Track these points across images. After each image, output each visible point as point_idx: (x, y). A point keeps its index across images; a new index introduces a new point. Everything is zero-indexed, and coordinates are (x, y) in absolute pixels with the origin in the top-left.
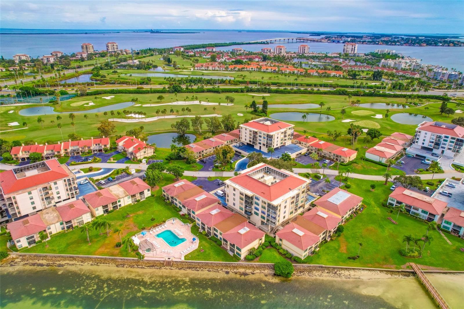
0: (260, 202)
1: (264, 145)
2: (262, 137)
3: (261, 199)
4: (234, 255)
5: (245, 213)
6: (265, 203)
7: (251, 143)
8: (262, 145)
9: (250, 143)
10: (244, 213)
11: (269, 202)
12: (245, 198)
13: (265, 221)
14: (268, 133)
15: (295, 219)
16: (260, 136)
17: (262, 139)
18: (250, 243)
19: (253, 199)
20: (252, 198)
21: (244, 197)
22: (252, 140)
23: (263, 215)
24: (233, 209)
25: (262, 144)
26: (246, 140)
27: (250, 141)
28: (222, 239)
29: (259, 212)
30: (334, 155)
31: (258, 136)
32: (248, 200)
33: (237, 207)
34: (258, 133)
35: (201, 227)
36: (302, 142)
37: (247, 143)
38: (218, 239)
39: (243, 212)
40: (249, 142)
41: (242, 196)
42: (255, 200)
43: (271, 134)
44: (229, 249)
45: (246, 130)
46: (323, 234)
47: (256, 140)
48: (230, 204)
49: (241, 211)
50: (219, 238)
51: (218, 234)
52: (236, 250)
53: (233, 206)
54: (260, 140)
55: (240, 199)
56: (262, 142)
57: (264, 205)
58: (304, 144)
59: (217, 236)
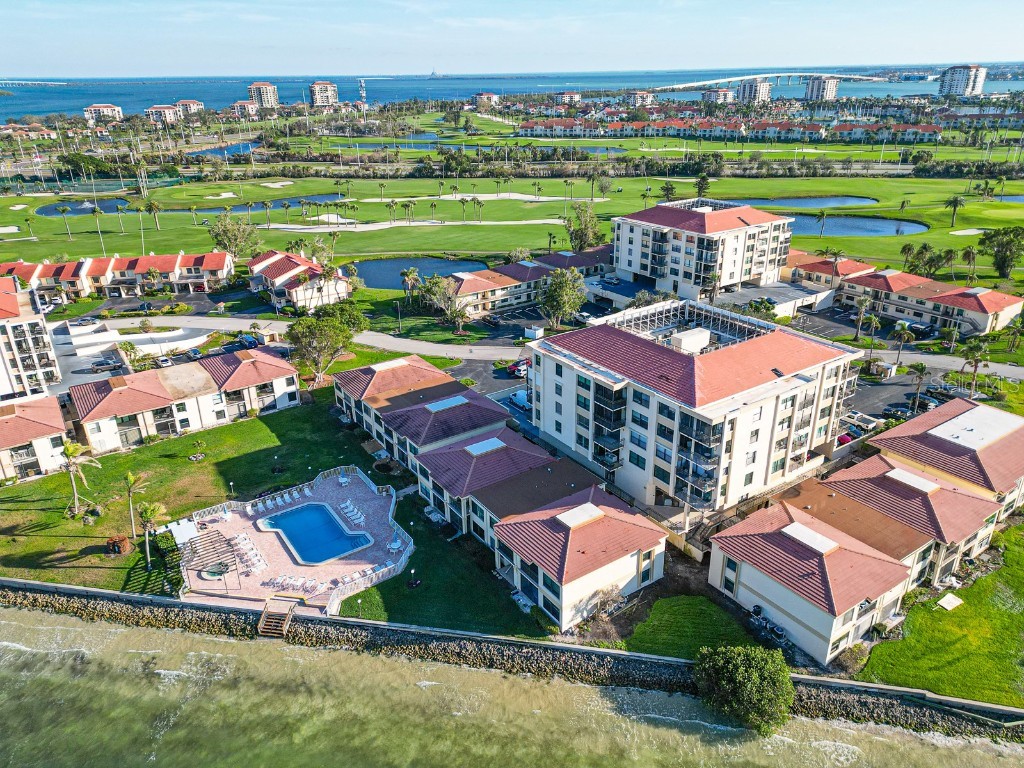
0: (652, 414)
1: (687, 275)
2: (683, 250)
3: (657, 397)
4: (536, 608)
5: (594, 458)
6: (671, 415)
7: (647, 274)
8: (680, 278)
9: (643, 273)
10: (590, 459)
11: (686, 409)
12: (596, 399)
13: (670, 490)
14: (702, 235)
15: (793, 492)
16: (677, 249)
17: (681, 256)
18: (602, 564)
19: (624, 403)
20: (620, 396)
21: (590, 395)
22: (648, 262)
23: (663, 464)
24: (556, 445)
25: (681, 273)
26: (630, 263)
27: (644, 267)
28: (496, 546)
29: (649, 455)
30: (936, 308)
31: (668, 247)
32: (608, 409)
33: (568, 438)
34: (670, 236)
35: (431, 501)
36: (815, 275)
37: (635, 275)
38: (484, 546)
39: (589, 454)
40: (639, 271)
41: (583, 392)
42: (633, 407)
43: (715, 236)
44: (519, 587)
45: (632, 230)
46: (923, 556)
47: (662, 263)
48: (546, 425)
49: (581, 450)
50: (487, 541)
51: (484, 525)
52: (543, 592)
53: (556, 434)
54: (676, 262)
55: (578, 403)
56: (681, 268)
57: (666, 422)
58: (823, 279)
59: (481, 532)
